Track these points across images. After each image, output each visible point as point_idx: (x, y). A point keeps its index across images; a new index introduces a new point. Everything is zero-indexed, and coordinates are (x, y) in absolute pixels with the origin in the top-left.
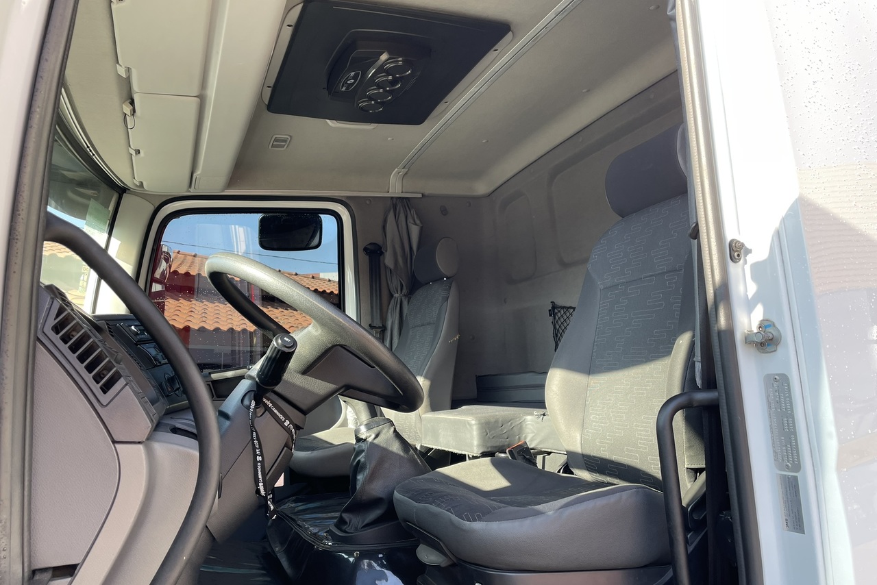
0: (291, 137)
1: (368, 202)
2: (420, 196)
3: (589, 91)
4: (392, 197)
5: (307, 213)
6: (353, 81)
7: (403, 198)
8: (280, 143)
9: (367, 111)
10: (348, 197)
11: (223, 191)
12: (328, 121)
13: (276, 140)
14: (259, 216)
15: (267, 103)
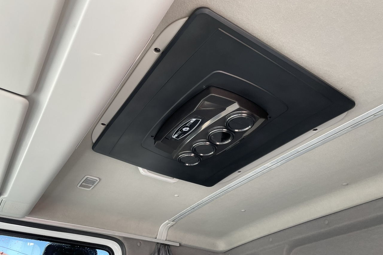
0: (100, 179)
1: (138, 244)
2: (178, 245)
3: (347, 185)
4: (158, 243)
5: (88, 247)
6: (188, 129)
7: (166, 245)
8: (88, 183)
9: (184, 163)
10: (125, 238)
11: (23, 217)
12: (140, 169)
13: (87, 181)
14: (48, 243)
15: (94, 141)
